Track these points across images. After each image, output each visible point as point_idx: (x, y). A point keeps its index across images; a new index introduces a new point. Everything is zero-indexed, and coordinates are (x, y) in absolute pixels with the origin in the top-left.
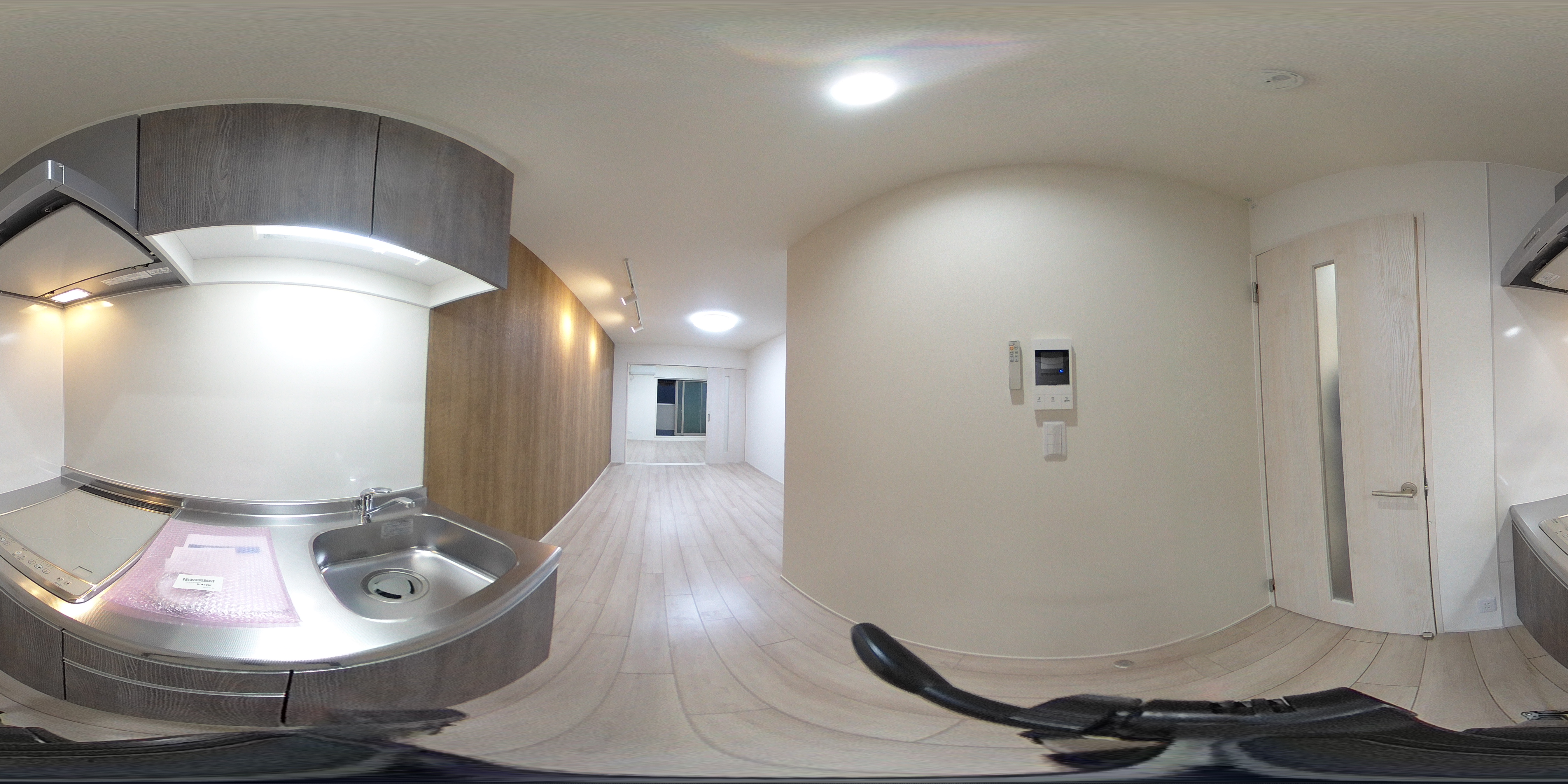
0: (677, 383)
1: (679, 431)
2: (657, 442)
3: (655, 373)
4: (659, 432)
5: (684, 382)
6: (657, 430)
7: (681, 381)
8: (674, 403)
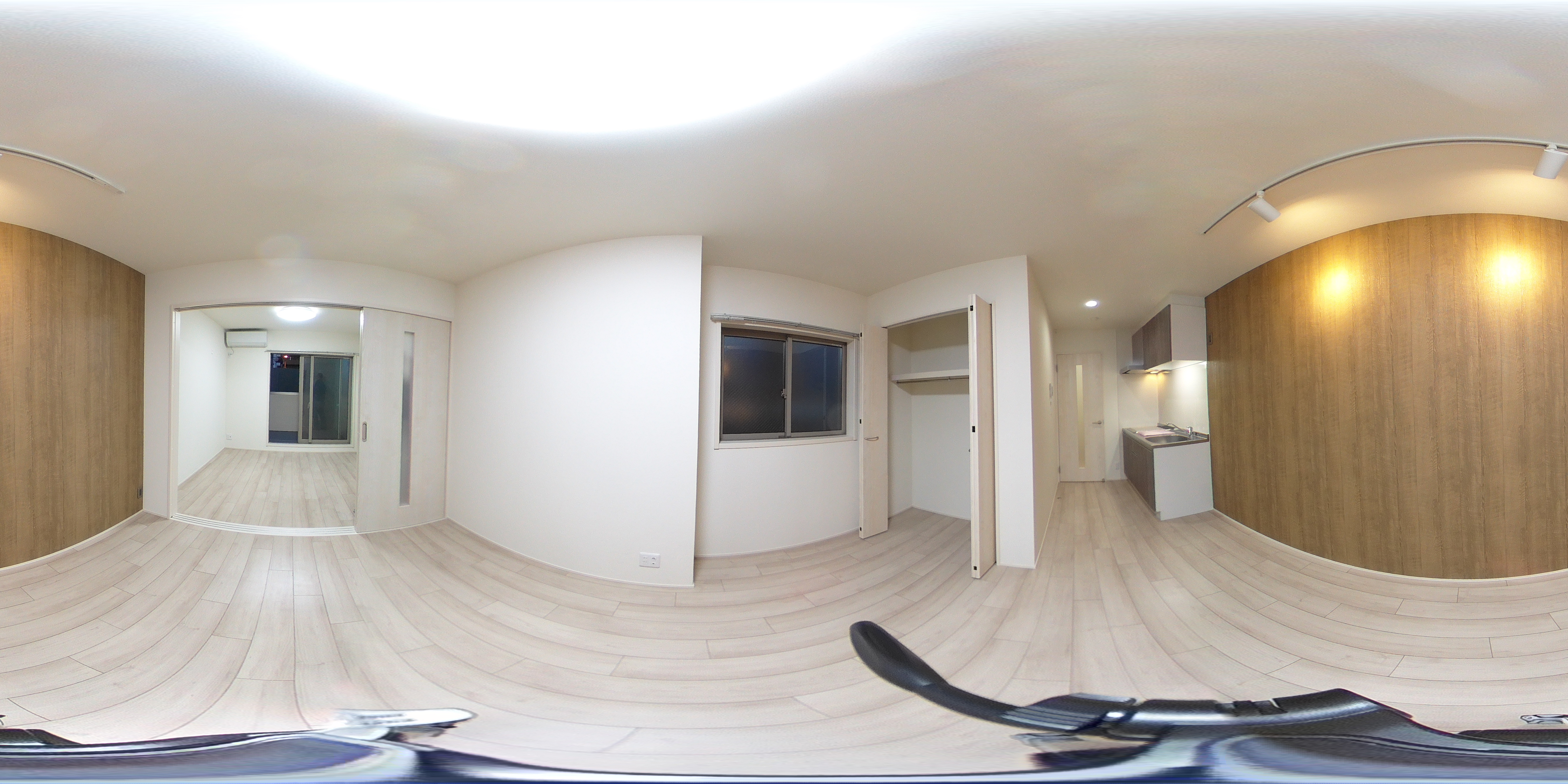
0: (302, 359)
1: (306, 436)
2: (270, 454)
3: (265, 344)
4: (275, 436)
5: (312, 358)
6: (270, 431)
7: (308, 356)
8: (298, 391)
